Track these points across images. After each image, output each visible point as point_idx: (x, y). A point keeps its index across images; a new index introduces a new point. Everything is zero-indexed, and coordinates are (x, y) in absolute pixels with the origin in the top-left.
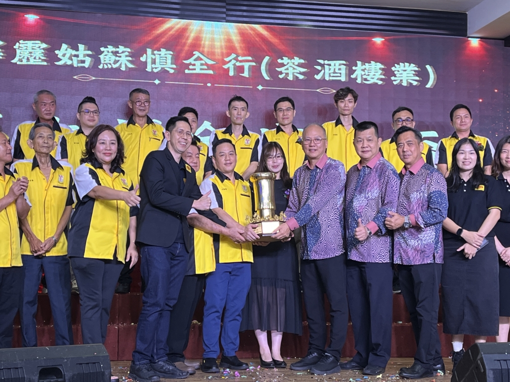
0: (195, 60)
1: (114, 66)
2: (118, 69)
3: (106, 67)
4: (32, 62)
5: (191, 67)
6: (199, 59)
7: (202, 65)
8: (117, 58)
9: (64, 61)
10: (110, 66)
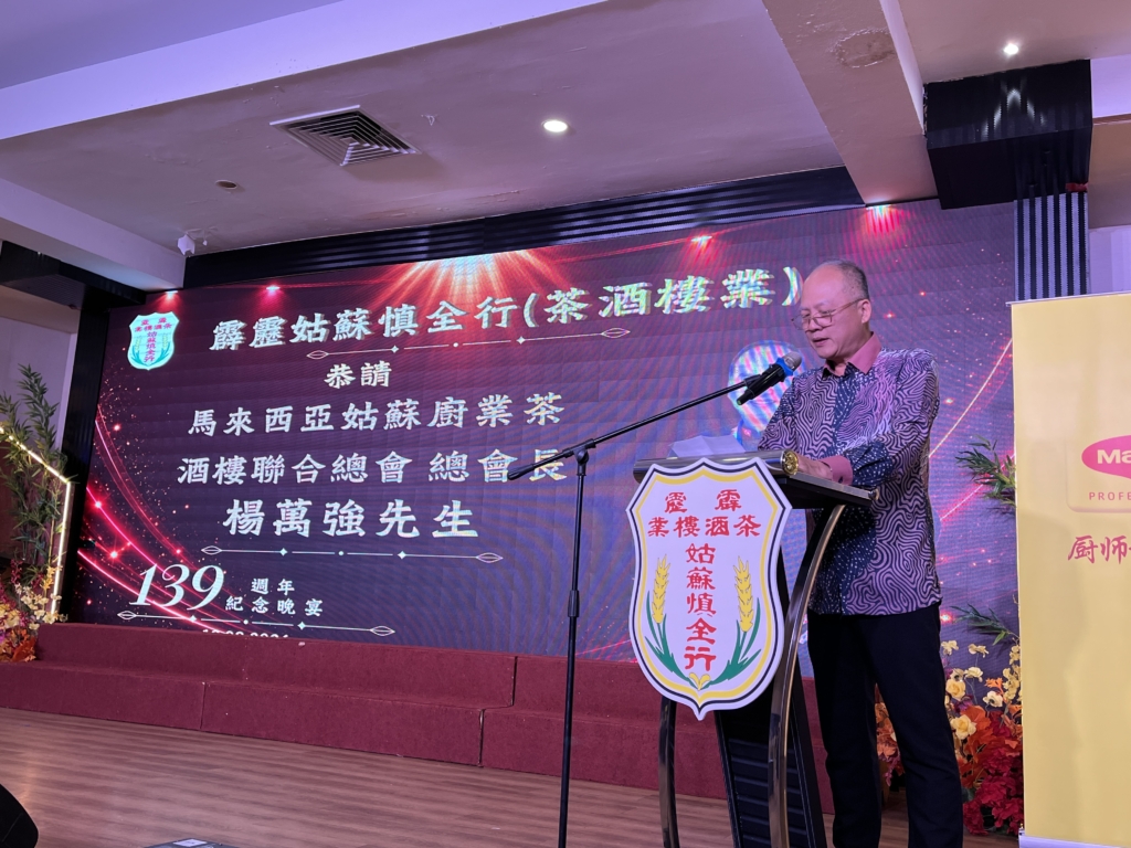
0: (441, 313)
1: (350, 336)
2: (353, 339)
3: (341, 338)
4: (268, 344)
5: (435, 323)
6: (446, 310)
7: (449, 318)
8: (354, 325)
9: (300, 336)
10: (345, 337)
